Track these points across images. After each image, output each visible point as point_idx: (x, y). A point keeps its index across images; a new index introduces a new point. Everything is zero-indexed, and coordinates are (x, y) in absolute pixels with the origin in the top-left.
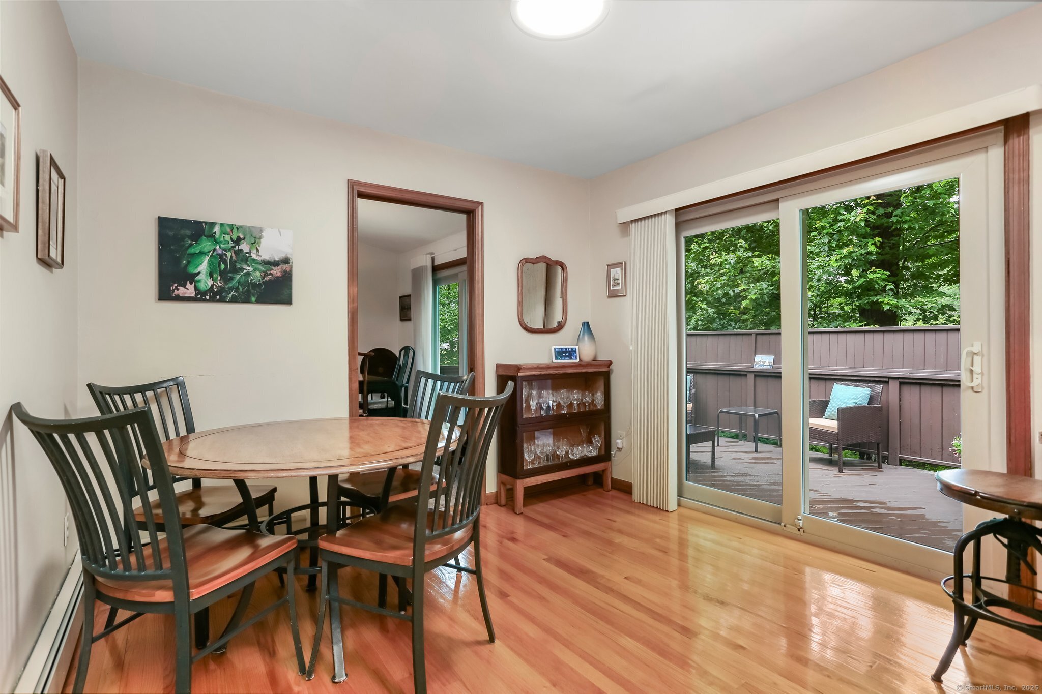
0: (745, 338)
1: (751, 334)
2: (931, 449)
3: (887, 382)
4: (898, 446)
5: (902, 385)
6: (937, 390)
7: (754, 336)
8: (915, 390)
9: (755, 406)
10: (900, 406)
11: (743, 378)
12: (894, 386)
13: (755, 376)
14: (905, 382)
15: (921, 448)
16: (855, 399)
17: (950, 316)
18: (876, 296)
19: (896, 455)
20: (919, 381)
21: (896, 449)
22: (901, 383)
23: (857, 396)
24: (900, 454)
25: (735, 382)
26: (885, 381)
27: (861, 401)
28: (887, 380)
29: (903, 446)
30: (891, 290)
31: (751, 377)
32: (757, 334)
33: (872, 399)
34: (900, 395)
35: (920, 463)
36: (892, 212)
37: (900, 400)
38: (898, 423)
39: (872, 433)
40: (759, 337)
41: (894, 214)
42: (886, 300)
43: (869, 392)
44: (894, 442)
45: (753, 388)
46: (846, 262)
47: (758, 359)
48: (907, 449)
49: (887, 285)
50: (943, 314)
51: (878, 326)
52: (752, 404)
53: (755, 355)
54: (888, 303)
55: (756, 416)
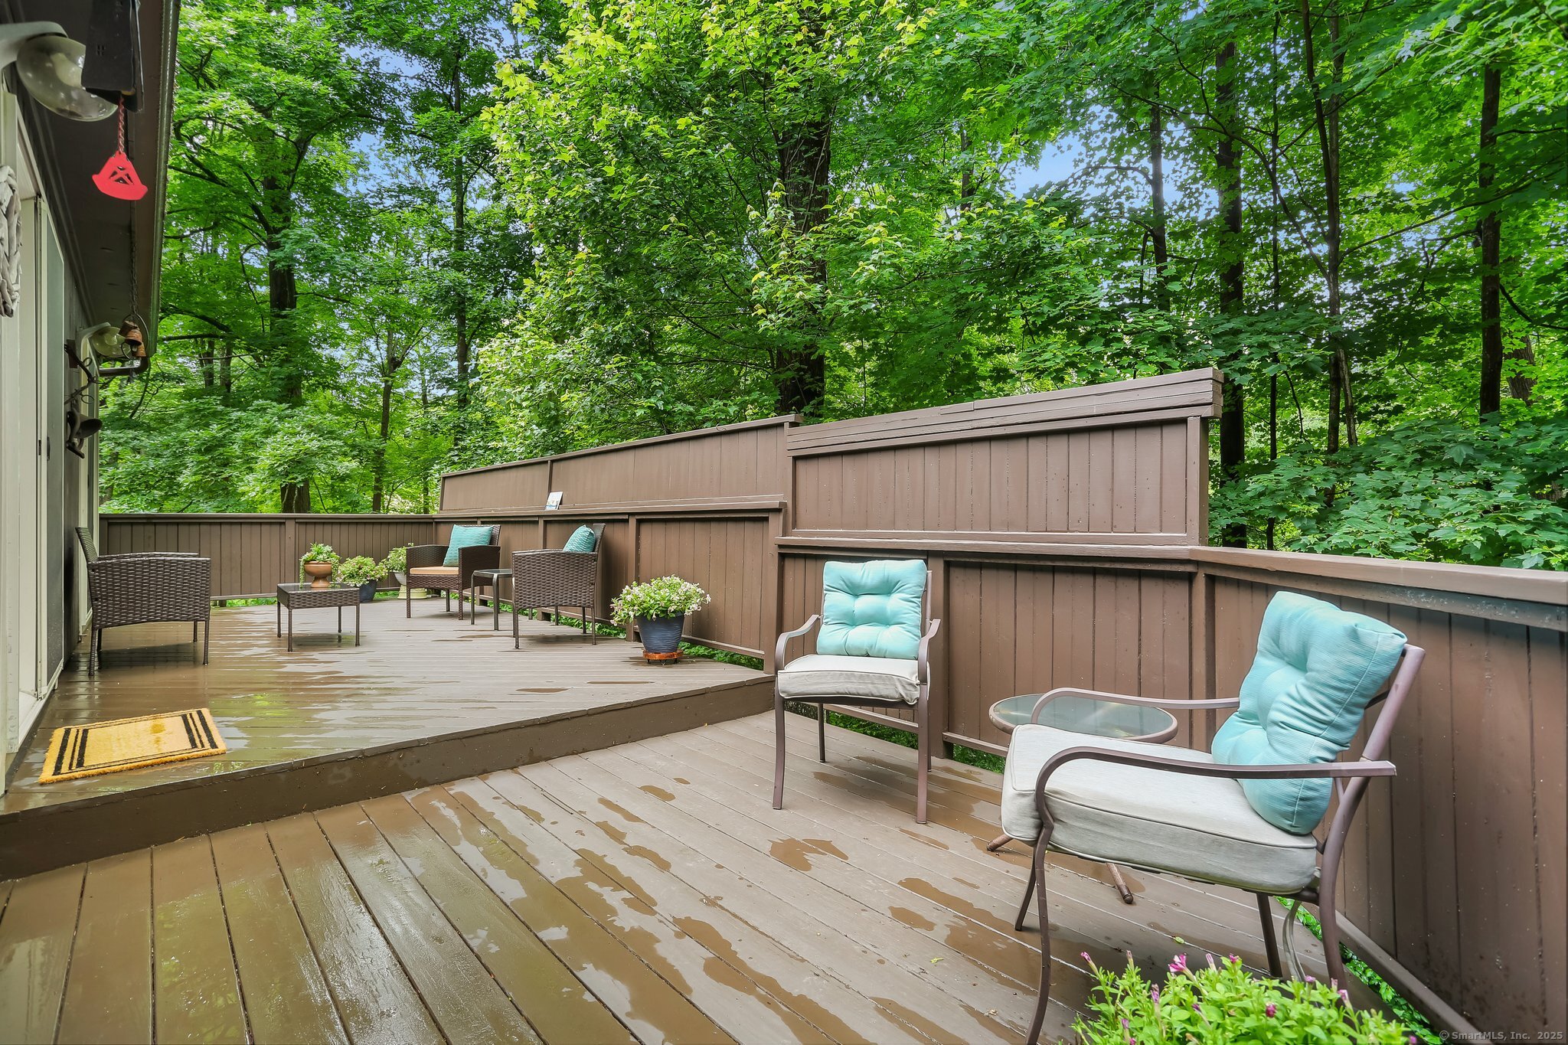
32: (553, 461)
53: (550, 490)
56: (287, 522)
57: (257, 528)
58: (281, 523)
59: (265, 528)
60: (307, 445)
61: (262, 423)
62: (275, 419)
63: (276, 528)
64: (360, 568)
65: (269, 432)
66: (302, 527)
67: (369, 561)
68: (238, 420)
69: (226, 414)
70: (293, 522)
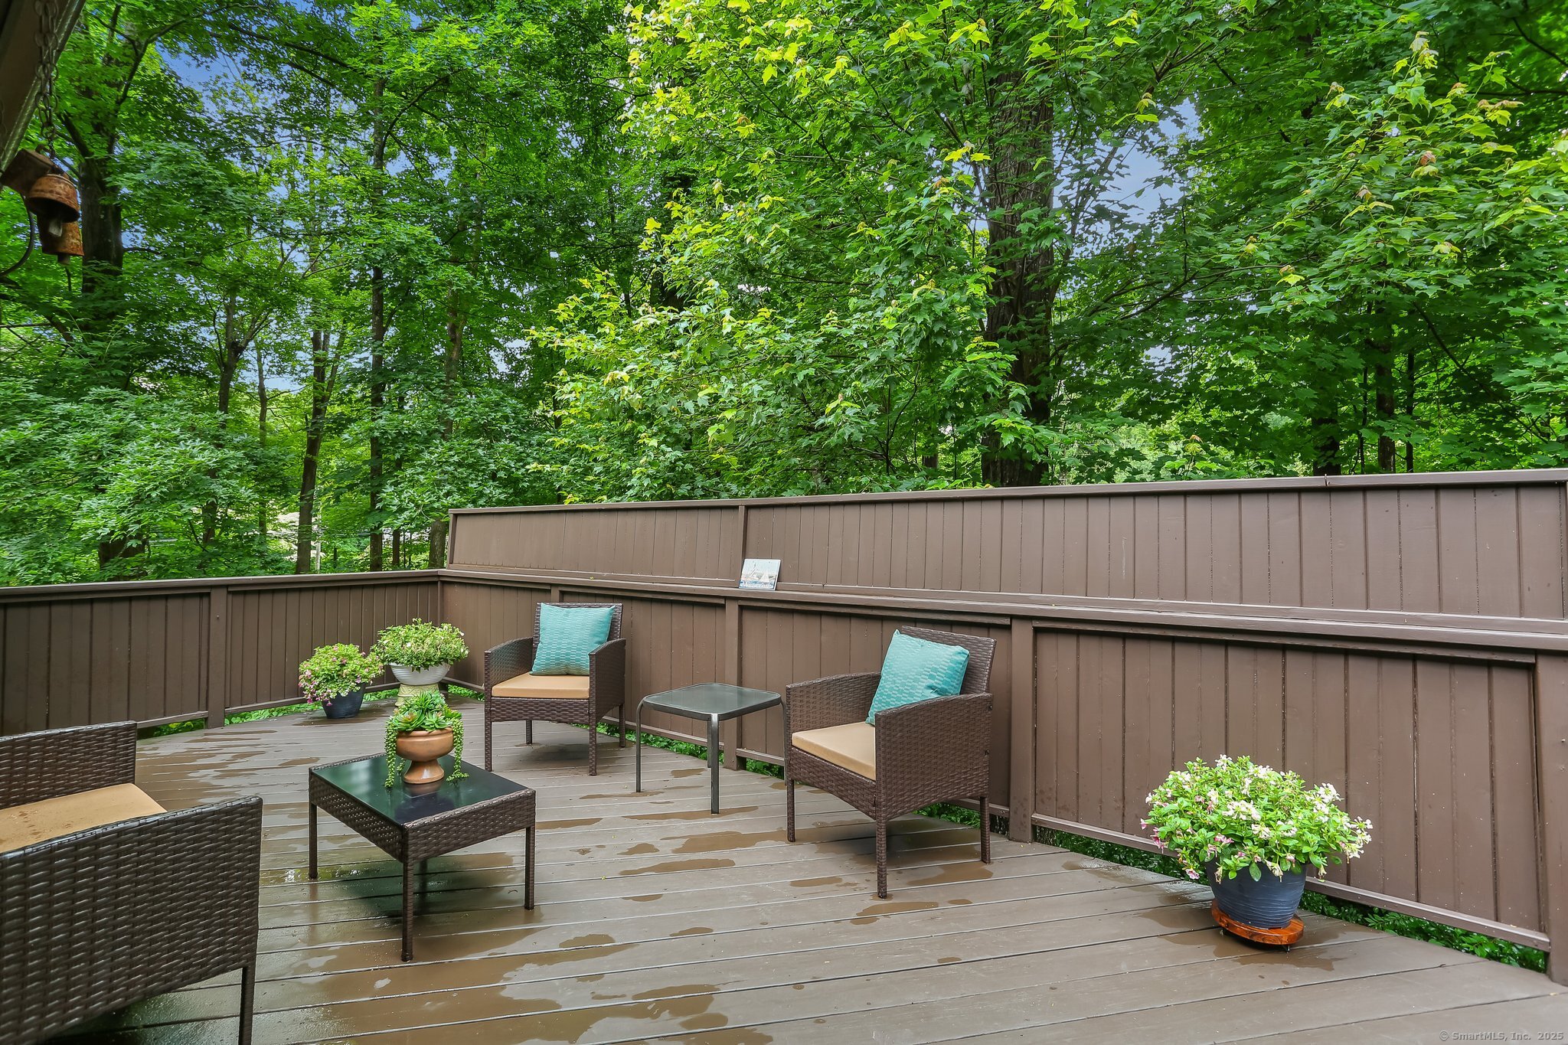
0: (727, 515)
1: (736, 507)
2: (1101, 801)
3: (1008, 628)
4: (1031, 791)
5: (1039, 636)
6: (1113, 648)
7: (742, 510)
8: (1067, 645)
9: (740, 683)
10: (1035, 689)
11: (719, 612)
12: (1022, 634)
13: (742, 608)
14: (1047, 628)
15: (1078, 797)
16: (931, 677)
17: (1136, 472)
18: (988, 413)
19: (1025, 816)
20: (1074, 627)
21: (1026, 800)
22: (1037, 631)
23: (936, 670)
24: (1035, 810)
25: (702, 620)
26: (998, 624)
27: (945, 683)
28: (1007, 622)
29: (1042, 792)
30: (1019, 397)
31: (732, 609)
32: (748, 508)
33: (969, 676)
34: (1035, 661)
35: (1078, 838)
36: (1020, 212)
37: (1035, 675)
38: (1030, 733)
39: (965, 773)
40: (752, 513)
41: (1023, 216)
42: (1007, 422)
43: (963, 658)
44: (1023, 785)
45: (736, 639)
46: (919, 320)
47: (750, 565)
48: (1049, 798)
49: (1009, 387)
50: (1123, 466)
51: (991, 487)
52: (735, 678)
53: (744, 556)
54: (1011, 430)
55: (715, 717)
56: (214, 593)
57: (159, 606)
58: (201, 595)
59: (174, 605)
60: (200, 459)
61: (109, 421)
62: (132, 415)
63: (193, 604)
64: (343, 665)
65: (121, 436)
66: (239, 599)
67: (352, 649)
68: (66, 416)
69: (43, 406)
70: (224, 592)
